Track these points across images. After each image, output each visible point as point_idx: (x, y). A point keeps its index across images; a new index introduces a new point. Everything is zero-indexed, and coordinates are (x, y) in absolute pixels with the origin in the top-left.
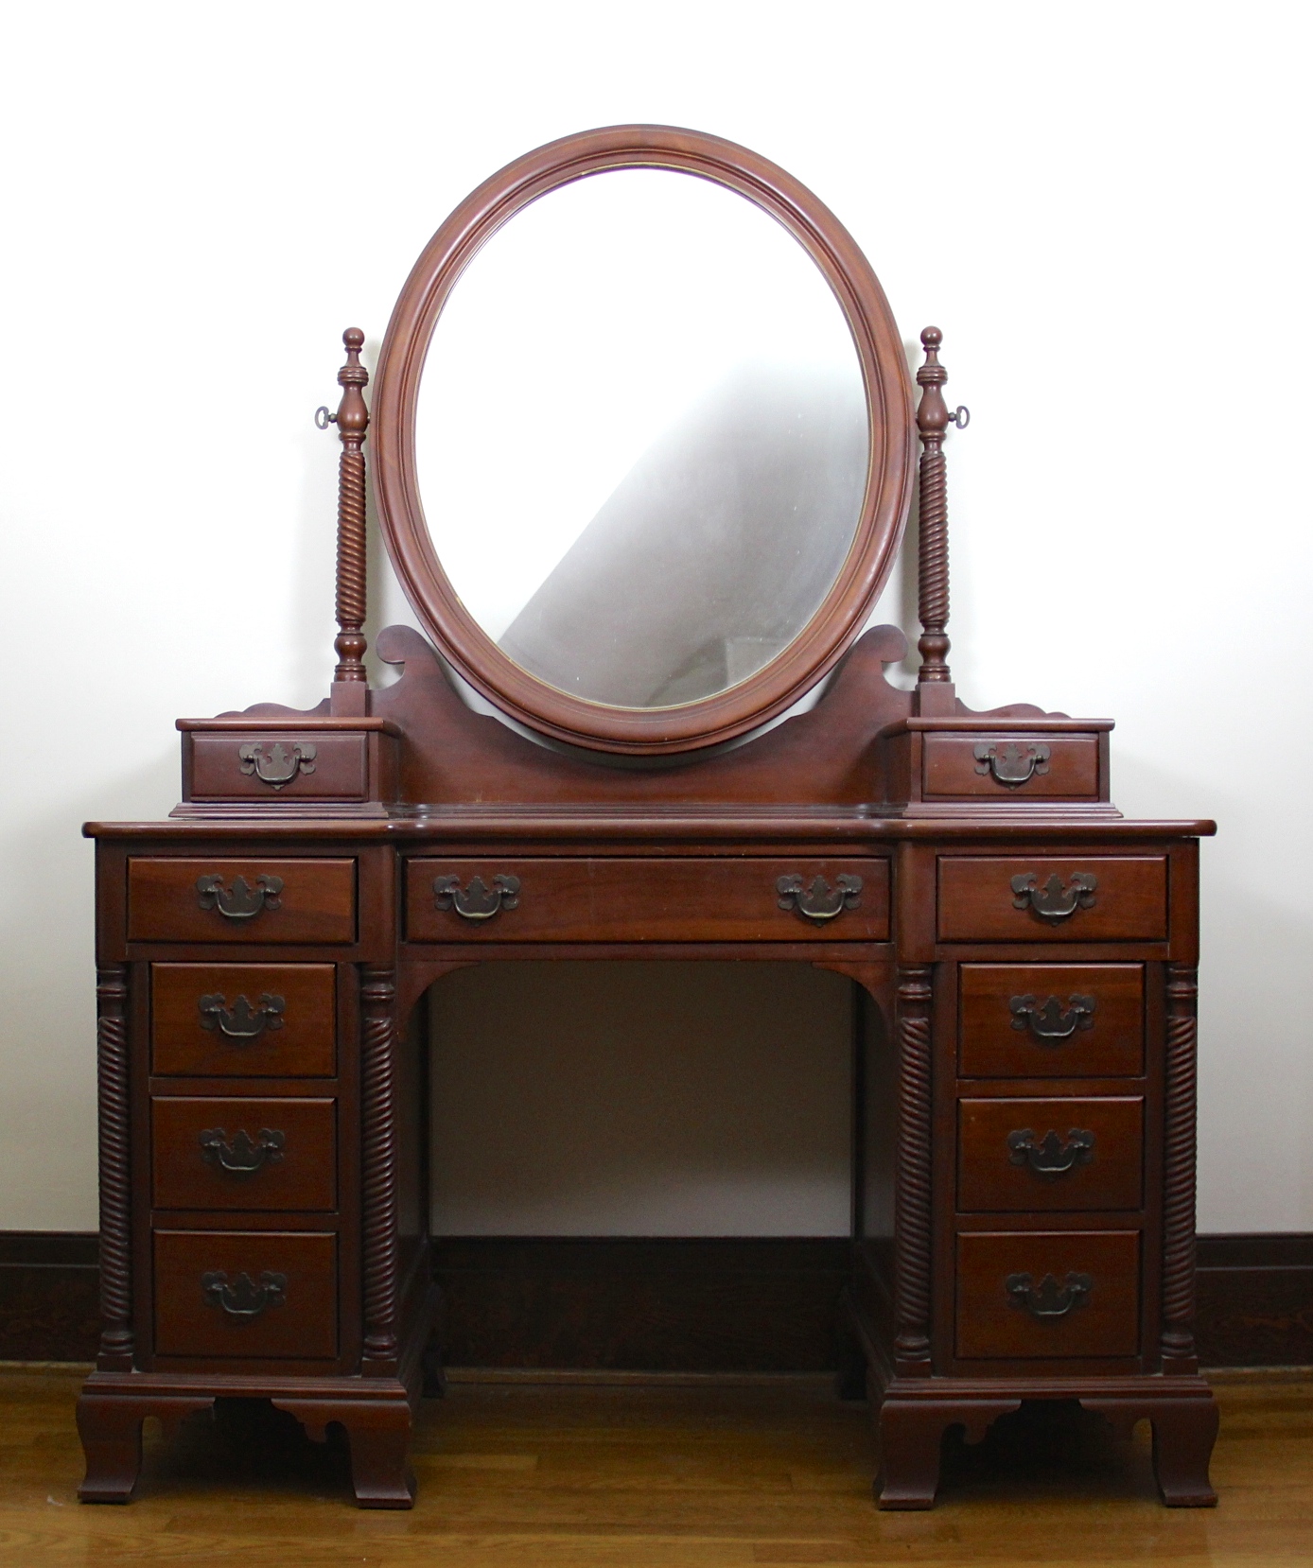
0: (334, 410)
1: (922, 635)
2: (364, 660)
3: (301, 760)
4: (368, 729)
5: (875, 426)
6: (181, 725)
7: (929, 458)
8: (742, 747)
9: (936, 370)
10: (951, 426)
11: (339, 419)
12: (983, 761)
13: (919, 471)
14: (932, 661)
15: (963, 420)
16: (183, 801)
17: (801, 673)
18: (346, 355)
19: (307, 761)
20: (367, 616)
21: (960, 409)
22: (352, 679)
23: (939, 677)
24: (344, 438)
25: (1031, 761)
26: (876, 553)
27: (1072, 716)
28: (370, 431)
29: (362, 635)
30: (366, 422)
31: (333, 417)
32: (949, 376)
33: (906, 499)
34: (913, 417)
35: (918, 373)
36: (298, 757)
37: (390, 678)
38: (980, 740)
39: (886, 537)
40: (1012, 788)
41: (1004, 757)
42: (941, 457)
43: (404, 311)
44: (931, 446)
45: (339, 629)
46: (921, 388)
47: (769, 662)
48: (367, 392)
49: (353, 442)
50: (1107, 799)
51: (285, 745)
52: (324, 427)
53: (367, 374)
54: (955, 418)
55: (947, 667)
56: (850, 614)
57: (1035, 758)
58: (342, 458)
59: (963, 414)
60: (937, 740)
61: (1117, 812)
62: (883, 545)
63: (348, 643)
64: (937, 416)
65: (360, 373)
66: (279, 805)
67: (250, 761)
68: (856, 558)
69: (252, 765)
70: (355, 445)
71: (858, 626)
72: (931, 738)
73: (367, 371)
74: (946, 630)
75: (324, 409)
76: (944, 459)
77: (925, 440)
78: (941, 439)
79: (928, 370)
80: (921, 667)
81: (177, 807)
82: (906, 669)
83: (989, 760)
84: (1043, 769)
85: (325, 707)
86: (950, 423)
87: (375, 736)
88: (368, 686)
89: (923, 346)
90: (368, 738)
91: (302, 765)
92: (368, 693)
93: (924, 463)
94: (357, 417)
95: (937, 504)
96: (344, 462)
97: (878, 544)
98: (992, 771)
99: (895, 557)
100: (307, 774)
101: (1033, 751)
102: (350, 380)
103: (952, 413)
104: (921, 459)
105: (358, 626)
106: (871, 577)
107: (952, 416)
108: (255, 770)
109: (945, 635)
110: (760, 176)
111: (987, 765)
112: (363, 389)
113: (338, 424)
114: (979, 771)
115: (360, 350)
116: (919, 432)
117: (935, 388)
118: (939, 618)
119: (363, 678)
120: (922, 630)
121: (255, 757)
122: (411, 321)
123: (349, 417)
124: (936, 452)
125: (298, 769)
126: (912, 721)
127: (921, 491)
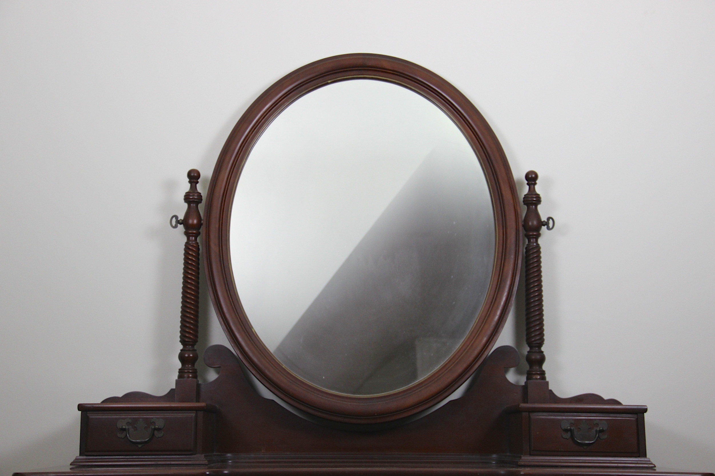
0: (181, 217)
1: (528, 352)
2: (196, 366)
3: (155, 429)
4: (196, 409)
5: (499, 229)
6: (81, 407)
7: (531, 248)
8: (422, 418)
9: (534, 196)
10: (544, 228)
11: (184, 222)
12: (566, 431)
13: (525, 255)
14: (534, 368)
15: (551, 225)
16: (80, 455)
17: (455, 375)
18: (189, 185)
19: (159, 429)
20: (199, 340)
21: (549, 219)
22: (189, 377)
23: (539, 377)
24: (186, 233)
25: (596, 431)
26: (500, 303)
27: (624, 404)
28: (202, 230)
29: (196, 350)
30: (200, 225)
31: (180, 221)
32: (543, 199)
33: (518, 271)
34: (521, 224)
35: (524, 198)
36: (153, 428)
37: (212, 376)
38: (564, 418)
39: (505, 294)
40: (585, 447)
41: (579, 428)
42: (538, 247)
43: (224, 160)
44: (532, 241)
45: (181, 347)
46: (526, 207)
47: (437, 368)
48: (201, 207)
49: (192, 236)
50: (645, 455)
51: (146, 420)
52: (176, 227)
53: (201, 196)
54: (546, 224)
55: (544, 371)
56: (485, 339)
57: (598, 429)
58: (185, 245)
59: (551, 222)
60: (538, 417)
61: (652, 464)
62: (504, 299)
63: (186, 355)
64: (535, 223)
65: (197, 196)
66: (140, 457)
67: (124, 430)
68: (488, 306)
69: (125, 432)
70: (193, 238)
71: (490, 347)
72: (536, 416)
73: (202, 194)
74: (543, 349)
75: (176, 217)
76: (540, 248)
77: (529, 237)
78: (538, 235)
79: (530, 196)
80: (528, 371)
81: (76, 459)
82: (519, 372)
83: (570, 430)
84: (605, 436)
85: (171, 395)
86: (543, 227)
87: (201, 414)
88: (198, 381)
89: (526, 182)
90: (196, 416)
91: (156, 432)
92: (198, 386)
93: (528, 250)
94: (195, 222)
95: (536, 274)
96: (187, 247)
97: (501, 299)
98: (572, 437)
99: (511, 306)
100: (159, 437)
101: (597, 425)
102: (191, 200)
103: (544, 221)
104: (526, 248)
105: (193, 345)
106: (497, 318)
107: (544, 223)
108: (127, 435)
109: (542, 352)
110: (431, 83)
111: (569, 433)
112: (199, 205)
113: (184, 226)
114: (564, 436)
115: (198, 182)
116: (525, 232)
117: (534, 207)
118: (538, 342)
119: (195, 376)
120: (528, 349)
121: (127, 427)
122: (228, 166)
123: (190, 222)
124: (535, 244)
125: (153, 434)
126: (523, 405)
127: (526, 266)
